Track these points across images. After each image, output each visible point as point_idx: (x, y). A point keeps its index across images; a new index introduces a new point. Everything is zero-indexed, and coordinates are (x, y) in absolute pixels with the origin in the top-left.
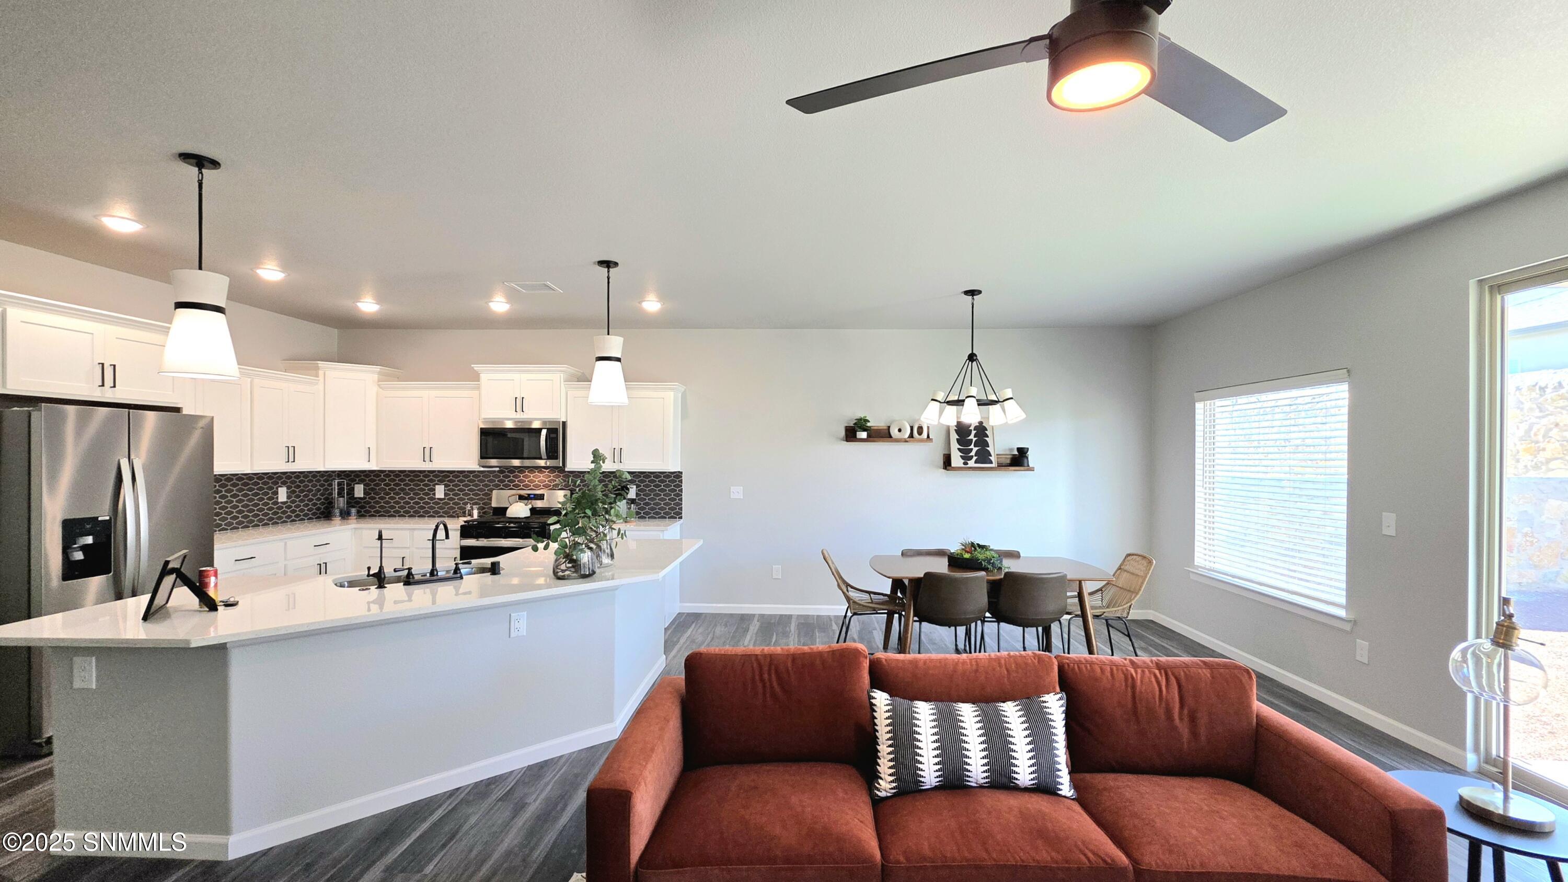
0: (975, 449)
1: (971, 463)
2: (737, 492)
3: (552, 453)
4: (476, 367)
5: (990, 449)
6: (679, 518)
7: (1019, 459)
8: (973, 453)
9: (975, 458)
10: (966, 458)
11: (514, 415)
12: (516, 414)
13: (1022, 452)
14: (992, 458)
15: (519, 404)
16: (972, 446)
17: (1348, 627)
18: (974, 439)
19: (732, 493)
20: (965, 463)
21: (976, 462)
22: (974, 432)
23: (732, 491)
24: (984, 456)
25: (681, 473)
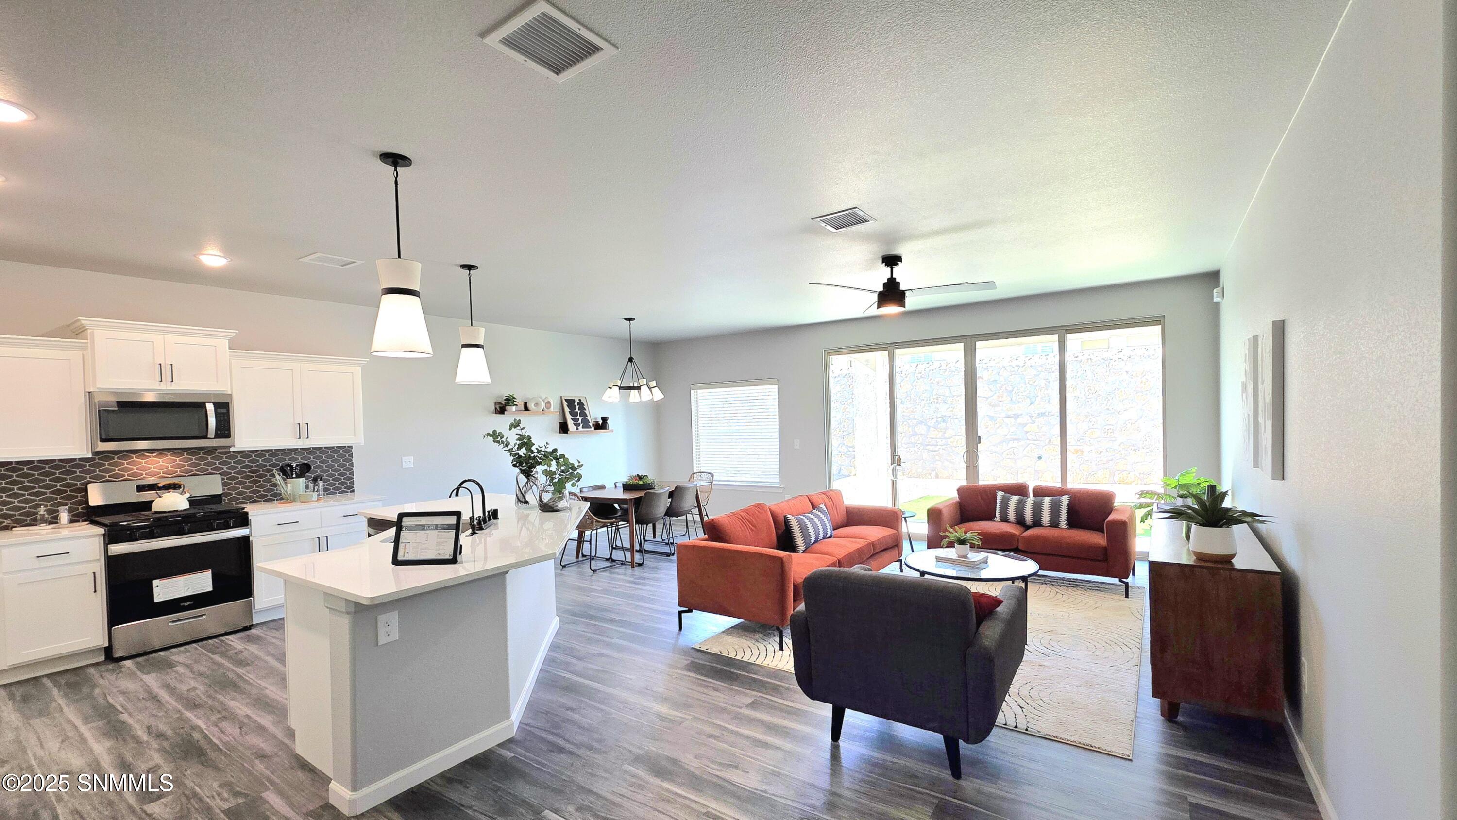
0: (581, 418)
1: (580, 428)
2: (409, 462)
3: (224, 429)
4: (85, 321)
5: (588, 418)
6: (351, 492)
7: (602, 425)
8: (580, 421)
9: (581, 425)
10: (577, 425)
11: (157, 386)
12: (160, 385)
13: (604, 419)
14: (591, 424)
15: (165, 371)
16: (578, 417)
17: (781, 491)
18: (579, 412)
19: (404, 463)
20: (577, 429)
21: (583, 428)
22: (577, 407)
23: (403, 461)
24: (586, 424)
25: (351, 447)
